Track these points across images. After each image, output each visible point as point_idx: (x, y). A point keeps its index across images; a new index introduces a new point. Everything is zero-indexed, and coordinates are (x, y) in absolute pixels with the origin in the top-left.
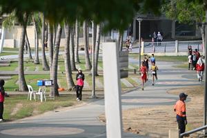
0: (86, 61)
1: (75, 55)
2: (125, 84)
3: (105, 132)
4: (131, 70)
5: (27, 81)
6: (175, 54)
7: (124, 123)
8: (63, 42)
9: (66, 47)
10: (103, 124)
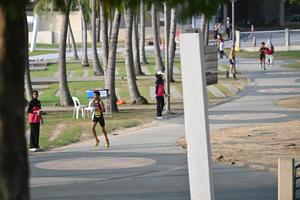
0: (157, 60)
1: (141, 53)
2: (213, 92)
3: (186, 163)
4: (222, 73)
5: (71, 90)
6: (285, 48)
7: (213, 150)
8: (123, 34)
9: (127, 41)
10: (182, 151)
